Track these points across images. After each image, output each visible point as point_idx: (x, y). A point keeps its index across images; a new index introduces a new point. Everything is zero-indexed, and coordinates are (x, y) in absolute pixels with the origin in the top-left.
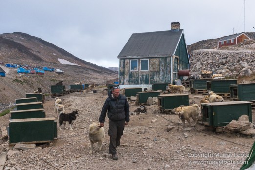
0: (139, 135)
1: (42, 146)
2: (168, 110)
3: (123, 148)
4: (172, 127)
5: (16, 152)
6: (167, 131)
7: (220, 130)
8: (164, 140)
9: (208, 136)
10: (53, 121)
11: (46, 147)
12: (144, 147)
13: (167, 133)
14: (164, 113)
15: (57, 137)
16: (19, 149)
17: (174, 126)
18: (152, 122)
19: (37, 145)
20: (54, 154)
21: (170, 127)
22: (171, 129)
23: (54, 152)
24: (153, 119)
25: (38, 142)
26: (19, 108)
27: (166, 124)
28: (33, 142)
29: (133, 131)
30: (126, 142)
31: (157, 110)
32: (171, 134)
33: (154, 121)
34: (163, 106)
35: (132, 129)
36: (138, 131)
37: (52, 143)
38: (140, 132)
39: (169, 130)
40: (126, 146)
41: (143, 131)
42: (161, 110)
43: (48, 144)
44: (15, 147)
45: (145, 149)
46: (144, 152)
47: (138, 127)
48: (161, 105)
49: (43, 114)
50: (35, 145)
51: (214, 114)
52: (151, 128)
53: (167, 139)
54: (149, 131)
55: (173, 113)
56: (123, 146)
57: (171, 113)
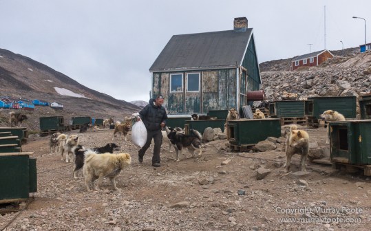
0: (204, 186)
1: (3, 209)
2: (246, 145)
3: (180, 212)
4: (266, 171)
6: (258, 179)
8: (261, 194)
9: (350, 183)
10: (27, 156)
11: (10, 212)
12: (224, 207)
13: (261, 182)
14: (239, 150)
15: (35, 191)
17: (269, 170)
18: (222, 164)
21: (262, 170)
22: (266, 174)
23: (24, 223)
24: (224, 160)
27: (252, 167)
29: (191, 180)
30: (183, 200)
31: (224, 147)
32: (270, 184)
33: (226, 162)
34: (238, 139)
35: (187, 177)
36: (200, 179)
37: (23, 204)
38: (205, 180)
39: (260, 177)
40: (185, 206)
41: (211, 179)
42: (232, 147)
43: (14, 207)
45: (230, 211)
46: (230, 218)
47: (198, 173)
51: (360, 140)
52: (223, 173)
53: (267, 191)
54: (223, 180)
55: (256, 151)
56: (180, 207)
57: (251, 151)
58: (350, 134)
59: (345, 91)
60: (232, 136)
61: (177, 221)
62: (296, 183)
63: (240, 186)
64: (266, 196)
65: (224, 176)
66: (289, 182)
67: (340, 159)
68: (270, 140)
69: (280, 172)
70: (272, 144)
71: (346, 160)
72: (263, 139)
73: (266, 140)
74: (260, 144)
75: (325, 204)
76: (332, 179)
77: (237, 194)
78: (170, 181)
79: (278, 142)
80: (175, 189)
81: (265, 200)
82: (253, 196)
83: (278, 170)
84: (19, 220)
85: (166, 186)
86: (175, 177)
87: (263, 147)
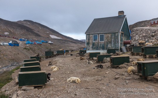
0: (98, 81)
1: (38, 88)
2: (116, 66)
3: (87, 90)
5: (23, 91)
7: (149, 79)
8: (113, 85)
9: (141, 82)
10: (44, 73)
11: (40, 89)
12: (100, 89)
13: (115, 81)
14: (114, 68)
15: (47, 82)
16: (24, 90)
17: (120, 76)
18: (106, 73)
19: (35, 87)
20: (45, 93)
21: (117, 76)
22: (118, 78)
24: (107, 72)
25: (35, 86)
26: (25, 65)
27: (115, 75)
28: (33, 86)
30: (89, 86)
31: (109, 66)
32: (118, 81)
33: (107, 73)
35: (93, 78)
36: (97, 79)
37: (44, 86)
38: (98, 79)
39: (116, 79)
40: (89, 88)
41: (100, 79)
42: (112, 66)
43: (41, 87)
44: (22, 88)
45: (101, 90)
46: (100, 92)
47: (97, 76)
48: (112, 62)
49: (39, 69)
50: (34, 87)
51: (145, 69)
52: (105, 77)
53: (115, 84)
55: (120, 68)
56: (87, 88)
57: (118, 68)
58: (142, 67)
61: (85, 93)
63: (108, 82)
65: (105, 78)
68: (125, 64)
70: (125, 66)
72: (122, 63)
73: (124, 64)
74: (120, 66)
77: (106, 85)
78: (87, 79)
79: (128, 65)
80: (88, 82)
83: (123, 76)
84: (43, 91)
85: (86, 81)
86: (89, 78)
87: (122, 67)
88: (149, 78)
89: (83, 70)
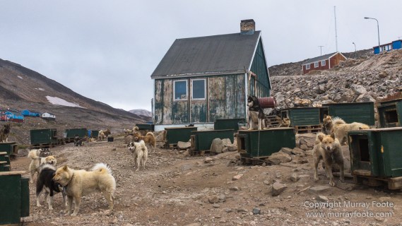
0: (215, 205)
2: (259, 158)
4: (282, 186)
6: (274, 195)
8: (278, 212)
14: (251, 163)
15: (28, 215)
17: (285, 185)
18: (234, 180)
21: (278, 185)
22: (283, 190)
24: (236, 175)
27: (266, 182)
29: (199, 198)
31: (235, 160)
32: (288, 200)
33: (237, 177)
34: (249, 151)
35: (195, 195)
36: (210, 197)
38: (215, 198)
39: (275, 193)
41: (222, 197)
42: (244, 160)
47: (207, 190)
51: (382, 151)
52: (235, 190)
53: (285, 209)
54: (235, 197)
55: (270, 164)
57: (264, 164)
58: (371, 144)
59: (361, 96)
60: (243, 148)
62: (316, 199)
63: (255, 203)
64: (284, 215)
65: (236, 192)
66: (308, 197)
67: (362, 172)
68: (284, 151)
69: (297, 187)
70: (287, 156)
71: (368, 173)
72: (277, 150)
73: (280, 151)
74: (273, 156)
75: (349, 222)
76: (354, 195)
77: (252, 214)
78: (177, 200)
79: (293, 154)
80: (183, 209)
81: (284, 219)
82: (269, 215)
83: (295, 185)
85: (172, 205)
86: (182, 195)
87: (276, 159)
88: (396, 181)
89: (155, 174)
